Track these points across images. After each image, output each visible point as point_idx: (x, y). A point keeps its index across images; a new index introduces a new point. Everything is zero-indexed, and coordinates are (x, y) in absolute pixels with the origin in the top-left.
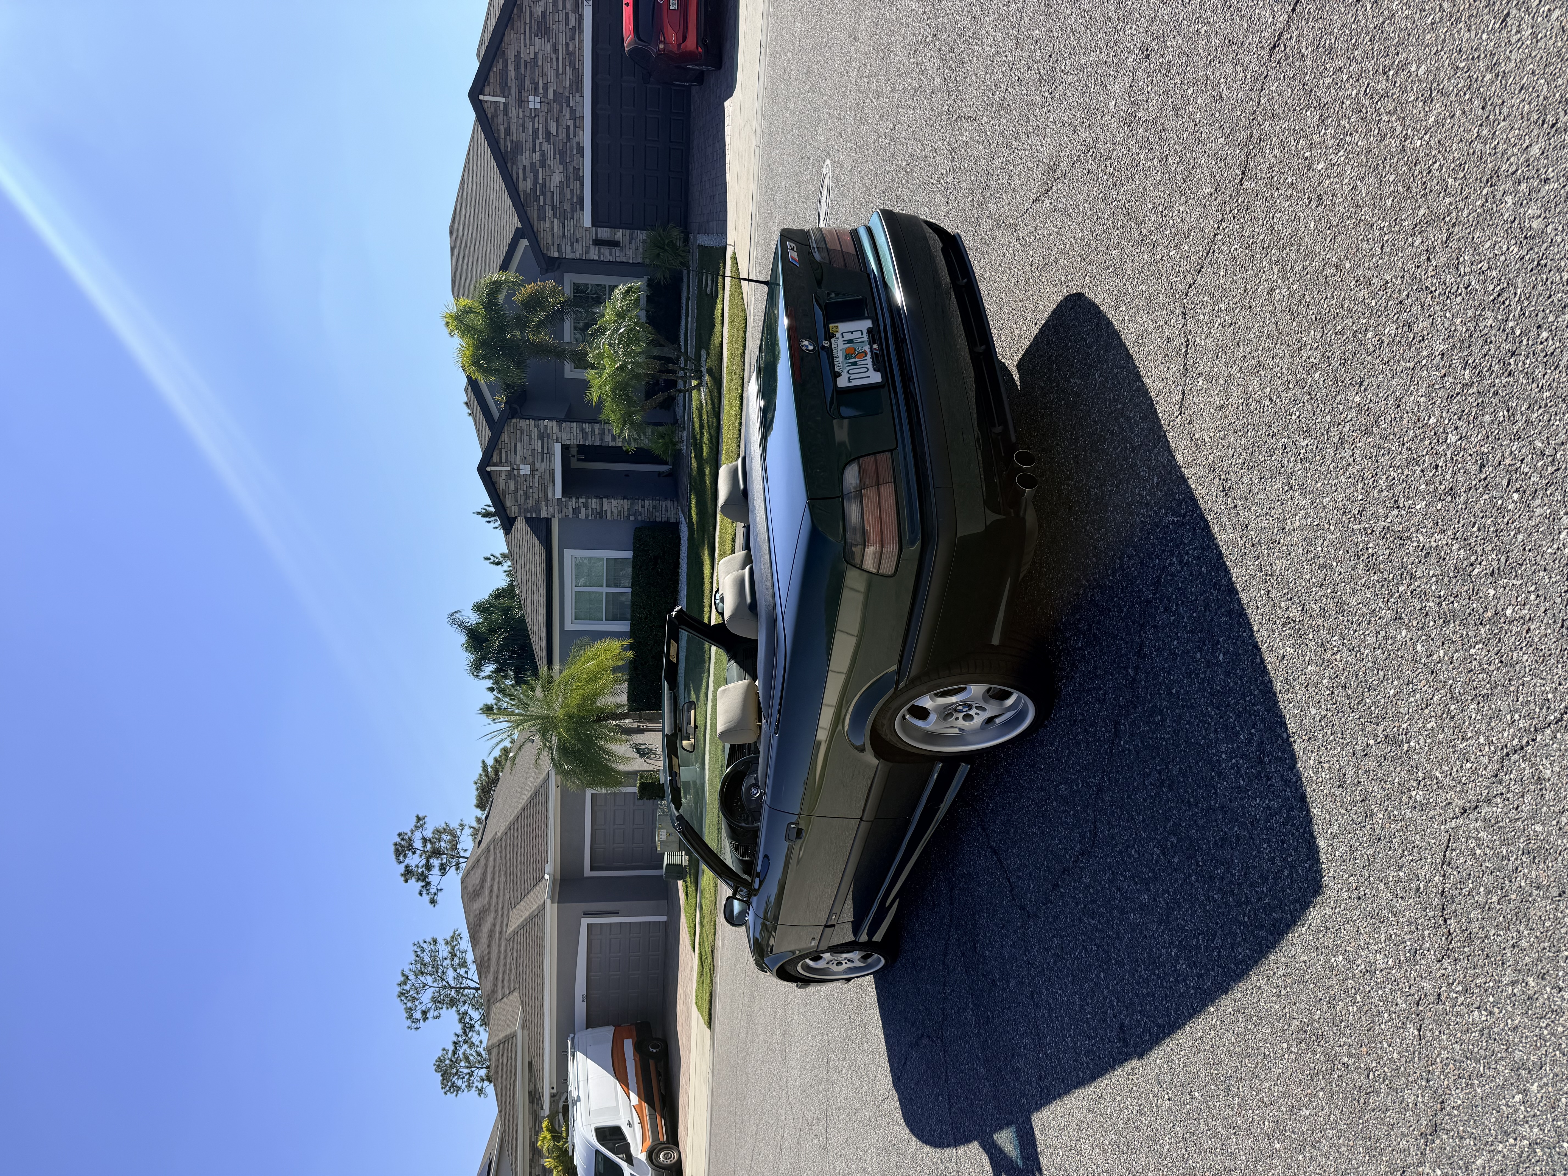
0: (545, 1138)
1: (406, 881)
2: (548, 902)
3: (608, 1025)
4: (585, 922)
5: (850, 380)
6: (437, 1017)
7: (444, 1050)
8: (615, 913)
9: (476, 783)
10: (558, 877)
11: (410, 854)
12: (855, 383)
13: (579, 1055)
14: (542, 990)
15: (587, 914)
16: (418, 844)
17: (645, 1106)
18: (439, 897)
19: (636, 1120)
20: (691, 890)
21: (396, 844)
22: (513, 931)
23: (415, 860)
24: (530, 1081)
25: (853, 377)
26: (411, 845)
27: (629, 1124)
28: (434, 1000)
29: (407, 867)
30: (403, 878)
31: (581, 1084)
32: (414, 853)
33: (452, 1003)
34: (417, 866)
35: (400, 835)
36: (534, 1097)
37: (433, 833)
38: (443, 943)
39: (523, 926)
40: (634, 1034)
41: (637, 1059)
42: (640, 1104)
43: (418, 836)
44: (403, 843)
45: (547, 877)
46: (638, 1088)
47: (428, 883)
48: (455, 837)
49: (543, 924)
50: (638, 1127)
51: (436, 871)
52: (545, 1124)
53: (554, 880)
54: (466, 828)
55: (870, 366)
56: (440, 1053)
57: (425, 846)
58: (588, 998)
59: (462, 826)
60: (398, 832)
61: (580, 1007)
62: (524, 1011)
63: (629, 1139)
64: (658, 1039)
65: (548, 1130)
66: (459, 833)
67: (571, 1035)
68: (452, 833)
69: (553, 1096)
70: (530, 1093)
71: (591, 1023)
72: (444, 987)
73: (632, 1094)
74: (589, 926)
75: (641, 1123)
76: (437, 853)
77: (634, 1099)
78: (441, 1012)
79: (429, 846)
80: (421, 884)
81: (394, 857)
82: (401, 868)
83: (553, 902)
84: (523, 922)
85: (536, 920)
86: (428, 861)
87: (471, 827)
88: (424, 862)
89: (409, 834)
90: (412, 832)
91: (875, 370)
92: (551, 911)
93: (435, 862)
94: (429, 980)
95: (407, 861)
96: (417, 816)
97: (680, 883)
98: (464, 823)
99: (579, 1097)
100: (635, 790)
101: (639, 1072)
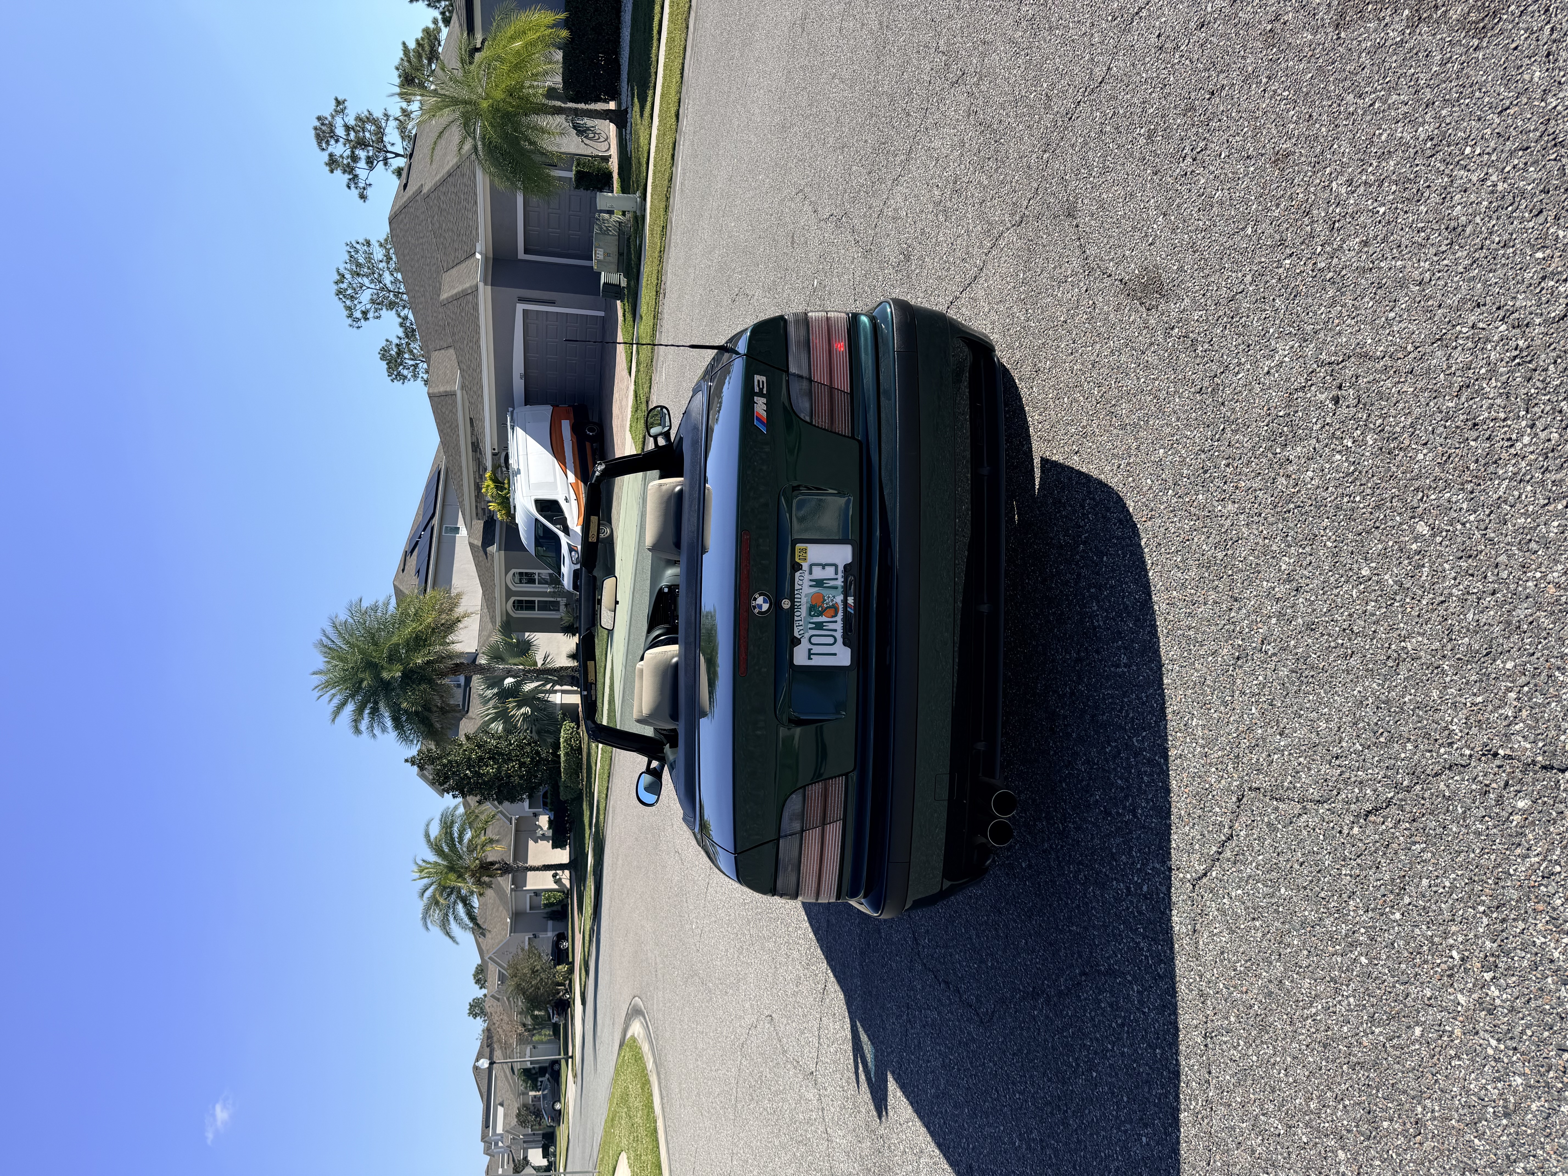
0: (488, 486)
1: (332, 171)
2: (481, 285)
3: (547, 403)
4: (520, 307)
5: (810, 655)
6: (377, 317)
7: (387, 341)
8: (552, 303)
9: (397, 69)
10: (491, 255)
11: (332, 142)
12: (817, 661)
13: (519, 431)
14: (480, 365)
15: (522, 300)
16: (340, 131)
17: (581, 485)
18: (369, 192)
19: (573, 496)
20: (629, 316)
21: (316, 129)
22: (447, 299)
23: (339, 149)
24: (472, 434)
25: (816, 649)
26: (332, 131)
27: (566, 500)
28: (373, 301)
29: (331, 155)
30: (328, 168)
31: (521, 458)
32: (337, 141)
33: (391, 305)
34: (341, 156)
35: (319, 118)
36: (476, 447)
37: (356, 120)
38: (377, 245)
39: (457, 298)
40: (572, 415)
41: (575, 440)
42: (577, 483)
43: (339, 122)
44: (324, 128)
45: (478, 256)
46: (575, 467)
47: (356, 176)
48: (381, 127)
49: (477, 304)
50: (574, 504)
51: (362, 164)
52: (488, 475)
53: (486, 258)
54: (391, 118)
55: (839, 635)
56: (384, 343)
57: (348, 135)
58: (526, 376)
59: (387, 116)
60: (316, 116)
61: (518, 385)
62: (462, 376)
63: (567, 514)
64: (594, 423)
65: (491, 479)
66: (384, 125)
67: (510, 409)
68: (375, 122)
69: (494, 455)
70: (473, 444)
71: (530, 399)
72: (382, 289)
73: (569, 473)
74: (525, 312)
75: (577, 499)
76: (362, 143)
77: (572, 478)
78: (381, 312)
79: (352, 135)
80: (347, 176)
81: (314, 142)
82: (325, 157)
83: (486, 284)
84: (456, 294)
85: (470, 298)
86: (353, 152)
87: (396, 119)
88: (348, 152)
89: (329, 118)
90: (333, 117)
91: (845, 644)
92: (485, 293)
93: (362, 154)
94: (366, 281)
95: (330, 149)
96: (336, 99)
97: (618, 302)
98: (389, 113)
99: (519, 470)
100: (571, 175)
101: (576, 452)
